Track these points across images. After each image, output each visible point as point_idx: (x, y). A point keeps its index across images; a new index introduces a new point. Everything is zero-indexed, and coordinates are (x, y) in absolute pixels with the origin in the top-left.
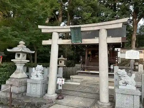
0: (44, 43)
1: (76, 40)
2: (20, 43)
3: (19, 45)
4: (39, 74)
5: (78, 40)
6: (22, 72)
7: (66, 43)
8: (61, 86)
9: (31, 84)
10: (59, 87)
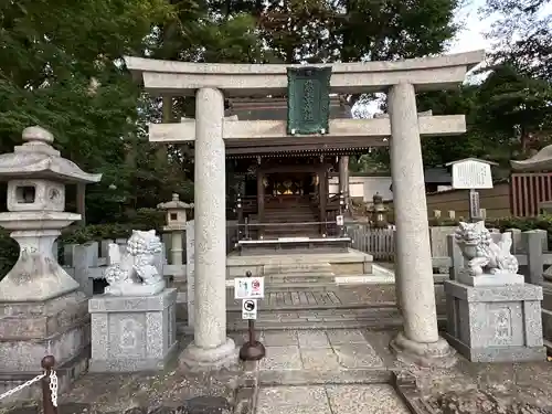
0: (155, 136)
1: (304, 122)
2: (26, 135)
3: (20, 144)
4: (148, 271)
5: (312, 123)
6: (52, 270)
7: (261, 132)
8: (252, 306)
9: (112, 318)
10: (244, 311)
